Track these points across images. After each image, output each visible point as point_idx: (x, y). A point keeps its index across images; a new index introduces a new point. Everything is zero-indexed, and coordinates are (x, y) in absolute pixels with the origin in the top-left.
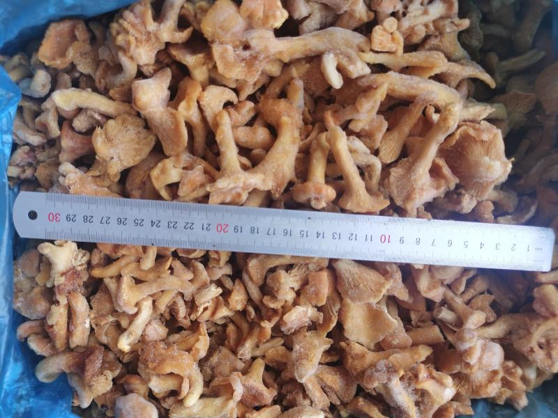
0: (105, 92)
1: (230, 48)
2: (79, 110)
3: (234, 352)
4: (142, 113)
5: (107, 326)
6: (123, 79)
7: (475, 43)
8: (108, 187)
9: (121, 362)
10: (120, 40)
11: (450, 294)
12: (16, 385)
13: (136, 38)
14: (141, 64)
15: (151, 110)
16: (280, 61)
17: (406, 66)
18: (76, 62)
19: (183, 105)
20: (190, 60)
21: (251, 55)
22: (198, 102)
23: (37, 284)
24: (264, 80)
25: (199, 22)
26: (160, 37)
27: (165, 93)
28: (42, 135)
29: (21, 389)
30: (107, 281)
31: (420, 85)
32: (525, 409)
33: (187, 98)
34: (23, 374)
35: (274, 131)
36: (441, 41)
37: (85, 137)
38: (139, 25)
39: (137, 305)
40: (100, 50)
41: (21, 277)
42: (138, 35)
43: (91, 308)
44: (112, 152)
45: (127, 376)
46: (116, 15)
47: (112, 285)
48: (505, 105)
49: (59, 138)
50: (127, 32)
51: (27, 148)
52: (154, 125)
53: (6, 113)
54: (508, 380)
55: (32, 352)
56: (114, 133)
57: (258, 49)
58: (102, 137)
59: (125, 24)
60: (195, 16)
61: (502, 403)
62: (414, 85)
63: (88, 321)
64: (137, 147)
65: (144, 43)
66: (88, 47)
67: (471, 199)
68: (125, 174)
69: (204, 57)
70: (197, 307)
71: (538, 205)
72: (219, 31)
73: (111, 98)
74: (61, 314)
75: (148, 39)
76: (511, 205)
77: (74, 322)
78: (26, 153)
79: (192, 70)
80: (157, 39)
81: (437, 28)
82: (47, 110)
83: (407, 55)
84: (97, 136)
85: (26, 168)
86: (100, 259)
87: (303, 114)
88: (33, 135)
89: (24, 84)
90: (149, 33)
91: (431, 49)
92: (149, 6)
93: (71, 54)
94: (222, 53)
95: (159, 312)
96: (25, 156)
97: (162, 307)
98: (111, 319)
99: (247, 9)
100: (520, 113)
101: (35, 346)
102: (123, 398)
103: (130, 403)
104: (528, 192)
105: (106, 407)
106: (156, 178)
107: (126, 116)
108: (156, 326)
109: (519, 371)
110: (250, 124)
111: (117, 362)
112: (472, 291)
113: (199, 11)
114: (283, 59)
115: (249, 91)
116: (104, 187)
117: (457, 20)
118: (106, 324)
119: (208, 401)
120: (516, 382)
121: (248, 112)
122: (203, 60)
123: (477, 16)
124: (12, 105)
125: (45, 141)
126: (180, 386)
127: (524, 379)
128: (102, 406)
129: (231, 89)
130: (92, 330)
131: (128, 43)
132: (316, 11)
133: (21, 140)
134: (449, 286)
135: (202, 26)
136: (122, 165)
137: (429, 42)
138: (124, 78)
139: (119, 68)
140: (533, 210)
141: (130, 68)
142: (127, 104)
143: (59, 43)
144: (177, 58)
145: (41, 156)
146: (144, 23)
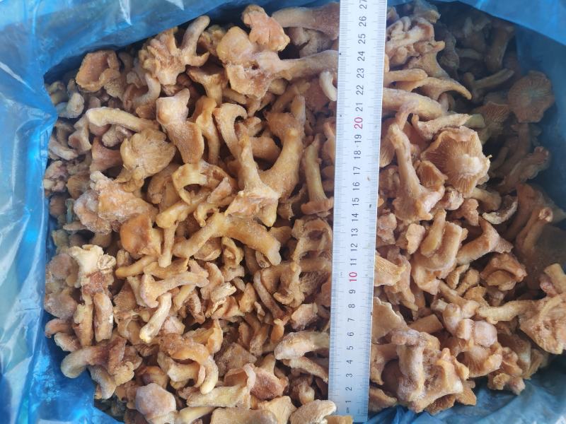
0: (132, 111)
1: (241, 67)
2: (109, 127)
3: (247, 348)
4: (165, 126)
5: (130, 320)
6: (148, 99)
7: (453, 64)
8: (133, 192)
9: (140, 356)
10: (148, 64)
11: (445, 287)
12: (43, 377)
13: (161, 62)
14: (165, 84)
15: (172, 123)
16: (284, 80)
17: (392, 81)
18: (106, 87)
19: (200, 118)
20: (207, 80)
21: (259, 74)
22: (213, 117)
23: (66, 285)
24: (269, 98)
25: (215, 48)
26: (181, 60)
27: (185, 109)
28: (74, 150)
29: (47, 382)
30: (130, 279)
31: (406, 97)
32: (523, 392)
33: (203, 112)
34: (50, 367)
35: (279, 142)
36: (422, 61)
37: (114, 151)
38: (164, 51)
39: (158, 299)
40: (128, 76)
41: (51, 280)
42: (163, 59)
43: (114, 305)
44: (138, 161)
45: (147, 368)
46: (144, 44)
47: (134, 282)
48: (483, 115)
49: (90, 152)
50: (154, 57)
51: (60, 163)
52: (175, 138)
53: (44, 131)
54: (506, 365)
55: (59, 348)
56: (139, 145)
57: (265, 68)
58: (128, 148)
59: (153, 50)
60: (212, 43)
61: (501, 388)
62: (401, 97)
63: (111, 318)
64: (159, 157)
65: (168, 66)
66: (117, 74)
67: (458, 196)
68: (148, 180)
69: (219, 77)
70: (213, 303)
71: (518, 201)
72: (232, 54)
73: (137, 116)
74: (86, 313)
75: (172, 63)
76: (495, 203)
77: (99, 319)
78: (59, 168)
79: (208, 89)
80: (179, 62)
81: (417, 50)
82: (80, 128)
83: (392, 73)
84: (125, 147)
85: (57, 181)
86: (125, 259)
87: (305, 126)
88: (65, 150)
89: (61, 106)
90: (172, 57)
91: (414, 68)
92: (172, 35)
93: (103, 78)
94: (235, 72)
95: (176, 309)
96: (58, 170)
97: (180, 304)
98: (133, 314)
99: (256, 36)
100: (496, 123)
101: (62, 342)
102: (143, 388)
103: (150, 392)
104: (509, 192)
105: (127, 400)
106: (177, 180)
107: (150, 130)
108: (174, 322)
109: (515, 356)
110: (259, 135)
111: (138, 356)
112: (465, 284)
113: (214, 39)
114: (286, 78)
115: (256, 107)
116: (129, 192)
117: (434, 43)
118: (129, 318)
119: (223, 389)
120: (514, 366)
121: (256, 126)
122: (217, 80)
123: (452, 42)
124: (50, 124)
125: (76, 156)
126: (197, 374)
127: (520, 364)
128: (123, 399)
129: (241, 105)
130: (115, 325)
131: (154, 66)
132: (314, 38)
133: (56, 155)
134: (445, 281)
135: (217, 50)
136: (146, 172)
137: (411, 62)
138: (149, 96)
139: (145, 89)
140: (514, 205)
141: (155, 88)
142: (150, 121)
143: (93, 70)
144: (196, 78)
145: (71, 170)
146: (168, 49)
